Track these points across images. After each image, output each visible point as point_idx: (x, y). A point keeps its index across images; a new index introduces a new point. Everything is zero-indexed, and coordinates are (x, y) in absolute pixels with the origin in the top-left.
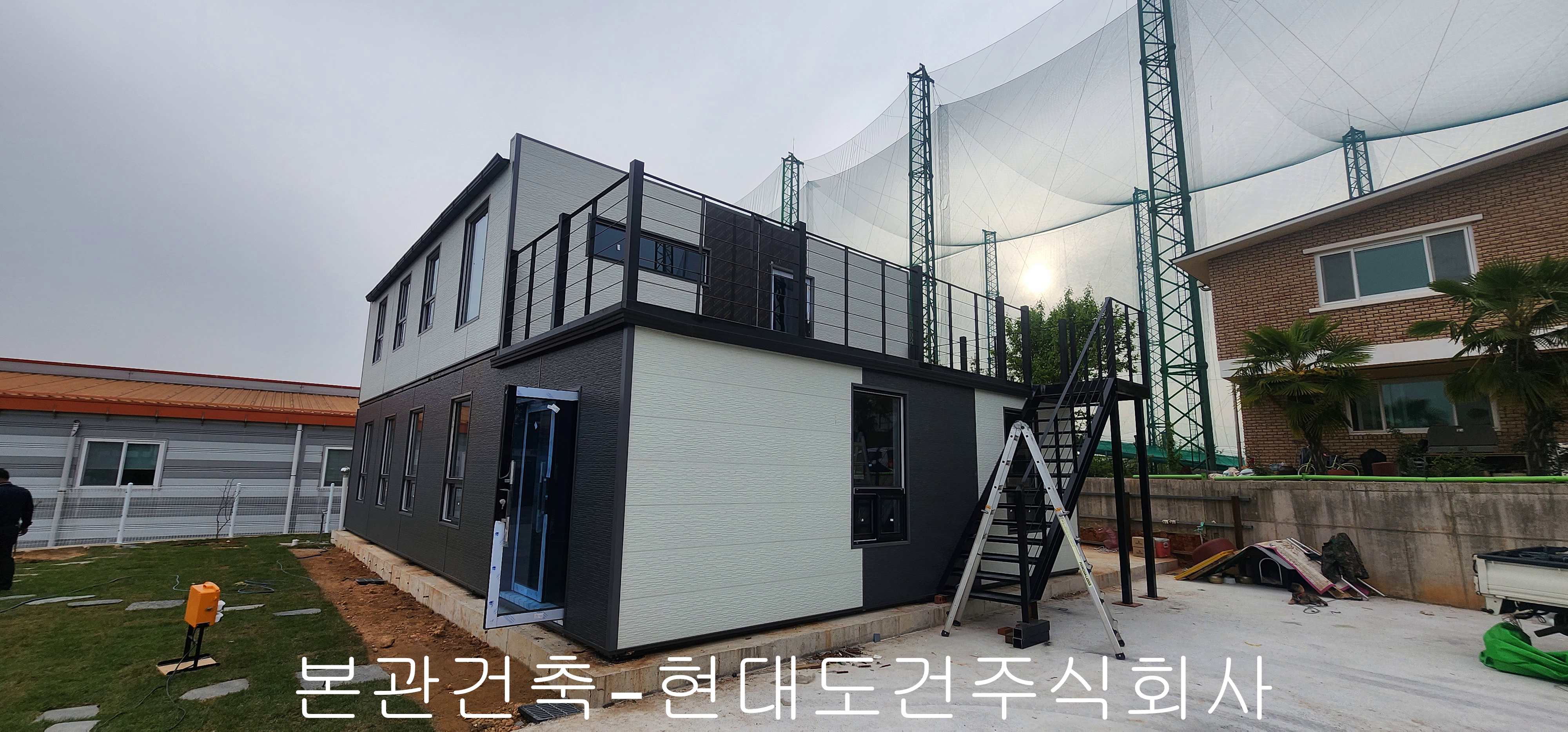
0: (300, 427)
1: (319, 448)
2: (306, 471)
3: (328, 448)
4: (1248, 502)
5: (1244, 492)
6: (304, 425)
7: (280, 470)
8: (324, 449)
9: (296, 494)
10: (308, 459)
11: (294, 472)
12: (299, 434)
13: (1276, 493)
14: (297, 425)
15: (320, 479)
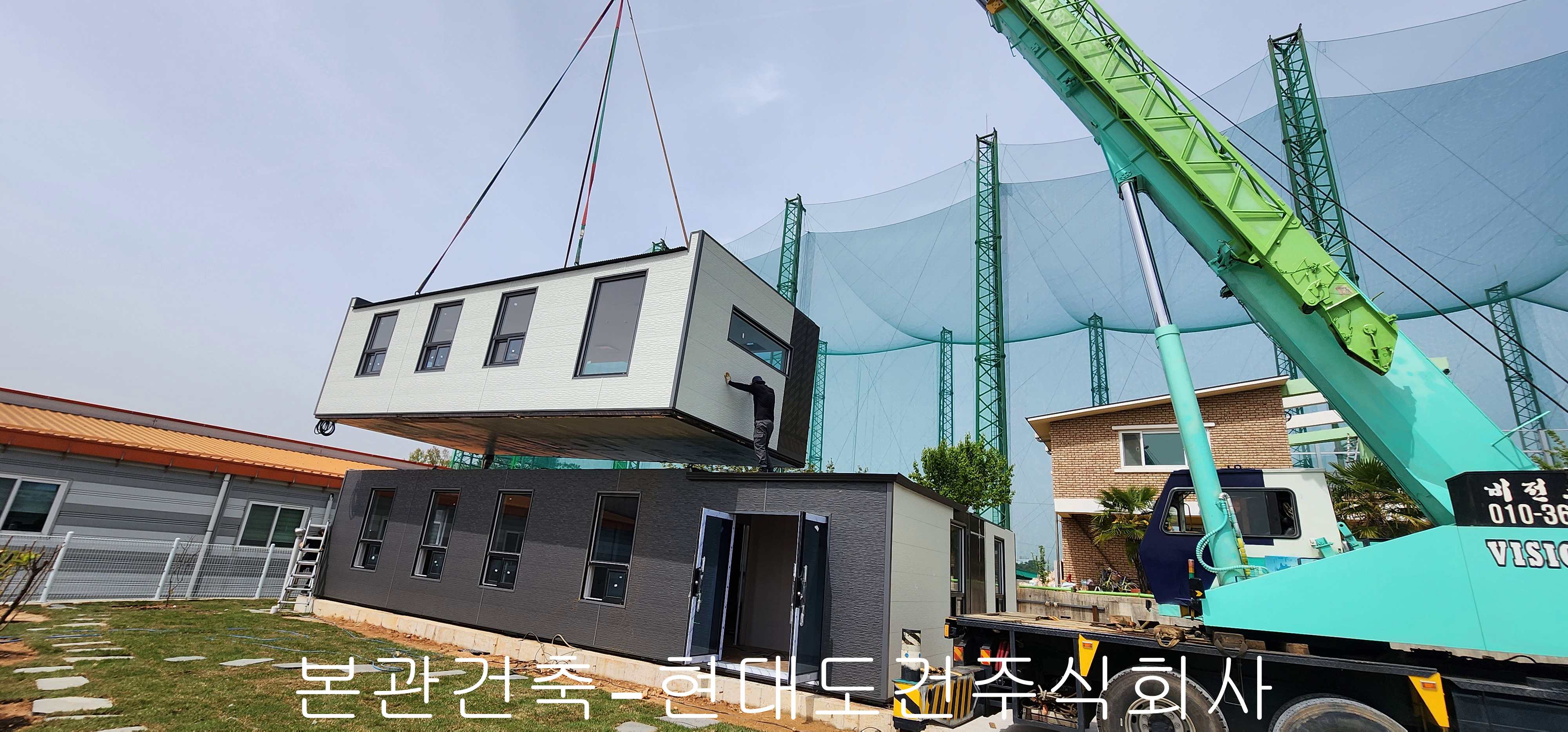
0: (227, 478)
1: (243, 502)
2: (225, 526)
3: (252, 503)
4: (1103, 611)
5: (1100, 603)
6: (232, 475)
7: (197, 525)
8: (248, 503)
9: (208, 552)
10: (229, 513)
11: (211, 527)
12: (225, 485)
13: (1121, 605)
14: (225, 474)
15: (237, 536)
